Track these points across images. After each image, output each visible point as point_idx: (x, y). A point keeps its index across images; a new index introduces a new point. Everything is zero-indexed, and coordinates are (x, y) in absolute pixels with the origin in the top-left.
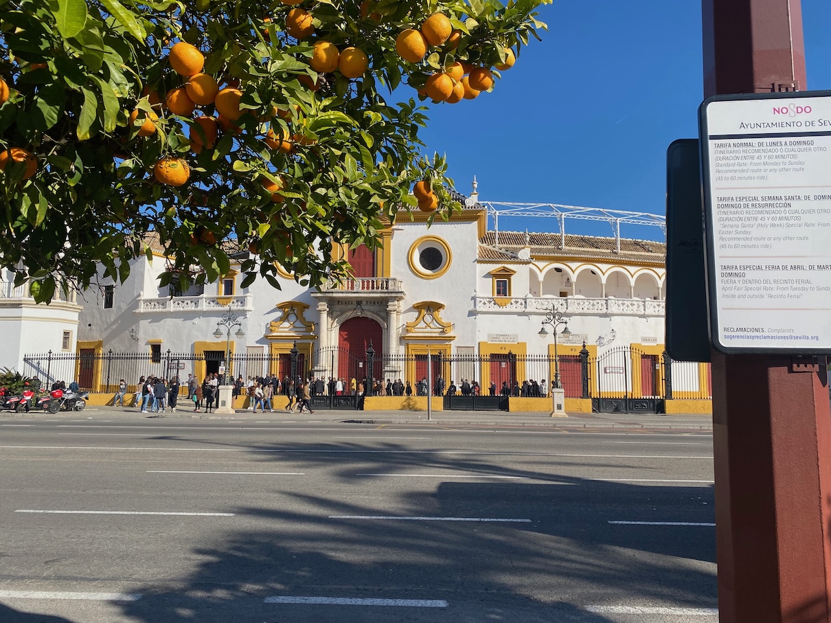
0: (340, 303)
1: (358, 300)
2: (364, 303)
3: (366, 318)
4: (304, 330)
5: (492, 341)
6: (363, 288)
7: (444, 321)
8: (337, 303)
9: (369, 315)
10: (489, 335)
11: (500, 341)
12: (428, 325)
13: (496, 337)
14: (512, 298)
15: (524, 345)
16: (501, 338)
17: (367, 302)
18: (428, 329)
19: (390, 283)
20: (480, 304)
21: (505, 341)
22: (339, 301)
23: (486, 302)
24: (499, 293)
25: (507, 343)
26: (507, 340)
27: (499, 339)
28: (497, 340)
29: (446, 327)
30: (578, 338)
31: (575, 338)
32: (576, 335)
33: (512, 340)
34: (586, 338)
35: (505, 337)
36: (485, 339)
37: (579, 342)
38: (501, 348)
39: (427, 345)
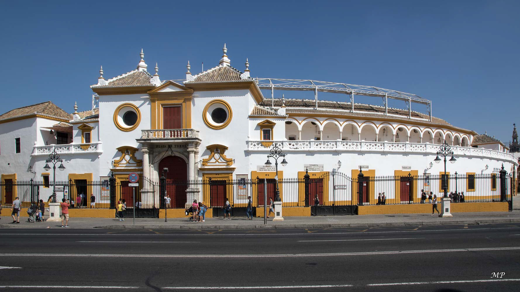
0: (158, 147)
1: (169, 144)
2: (173, 146)
3: (175, 157)
4: (136, 165)
5: (260, 170)
6: (171, 136)
7: (228, 157)
9: (177, 155)
10: (258, 167)
11: (265, 170)
12: (217, 161)
13: (262, 167)
14: (273, 142)
15: (280, 173)
17: (175, 145)
18: (217, 163)
20: (252, 146)
22: (158, 146)
23: (256, 144)
24: (265, 138)
25: (270, 171)
26: (270, 169)
27: (265, 169)
28: (263, 169)
29: (229, 161)
30: (317, 167)
31: (315, 167)
32: (316, 165)
33: (273, 169)
34: (323, 167)
35: (269, 167)
36: (255, 169)
37: (318, 169)
38: (266, 175)
39: (216, 174)
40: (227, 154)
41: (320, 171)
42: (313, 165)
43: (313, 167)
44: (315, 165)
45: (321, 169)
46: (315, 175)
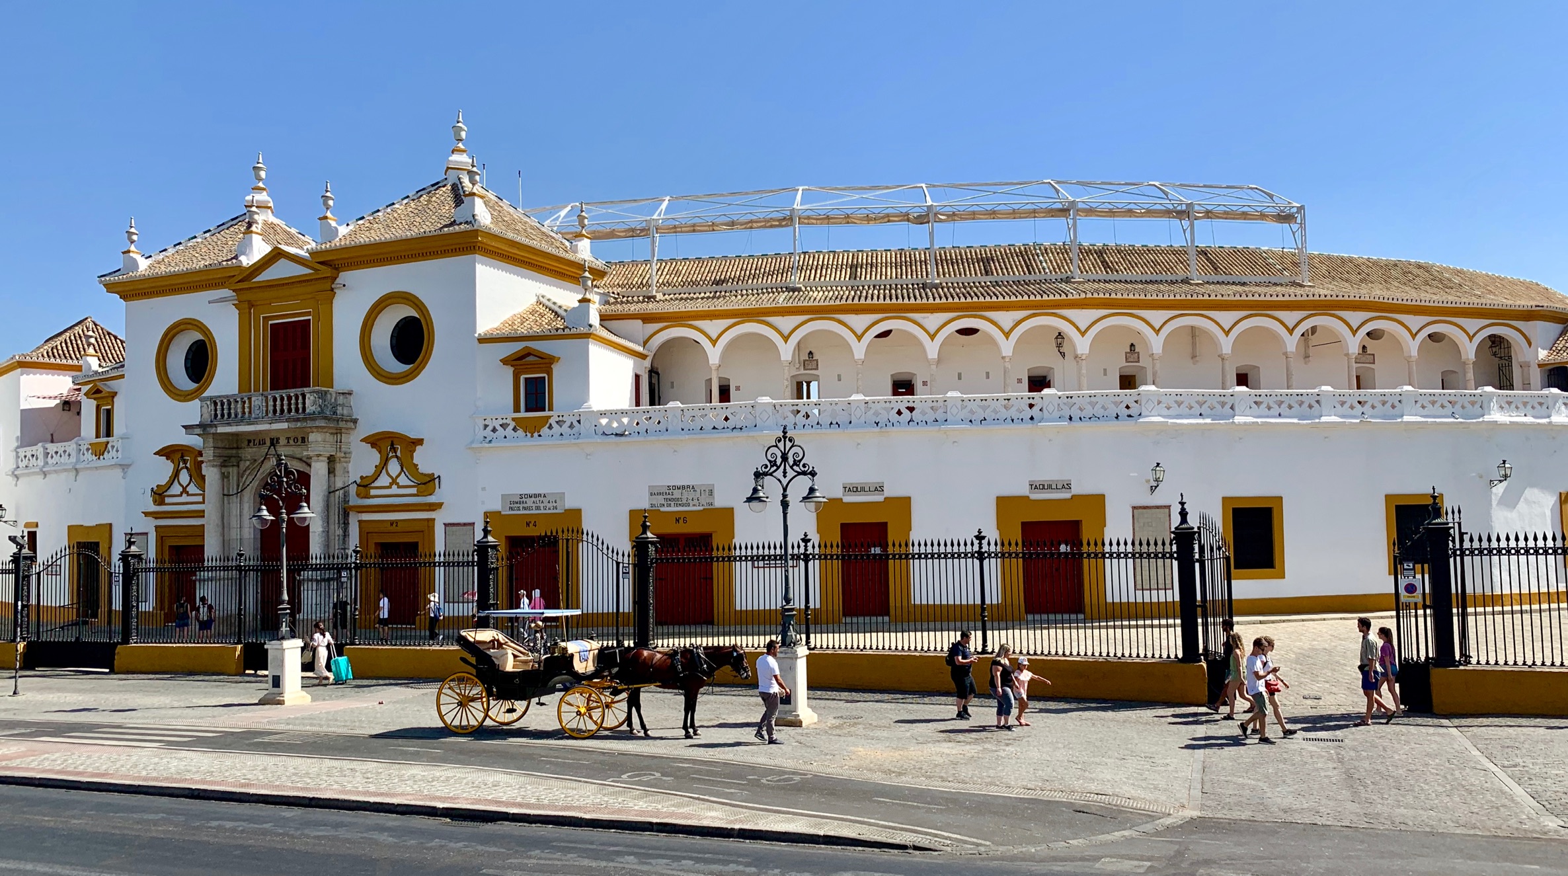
0: (252, 444)
1: (273, 434)
2: (283, 441)
5: (511, 509)
6: (267, 412)
7: (424, 468)
8: (246, 443)
9: (296, 465)
10: (505, 497)
11: (525, 508)
12: (394, 481)
13: (518, 499)
14: (553, 415)
16: (530, 501)
17: (288, 439)
18: (394, 490)
20: (485, 432)
21: (538, 508)
22: (251, 439)
23: (497, 426)
24: (527, 408)
25: (542, 511)
26: (542, 505)
27: (525, 505)
28: (521, 506)
29: (428, 483)
30: (691, 495)
31: (686, 495)
32: (688, 486)
33: (550, 505)
34: (711, 493)
35: (538, 499)
36: (496, 505)
37: (695, 502)
38: (528, 524)
39: (392, 523)
40: (424, 460)
41: (701, 508)
42: (679, 488)
43: (677, 494)
44: (684, 487)
45: (704, 500)
46: (685, 521)
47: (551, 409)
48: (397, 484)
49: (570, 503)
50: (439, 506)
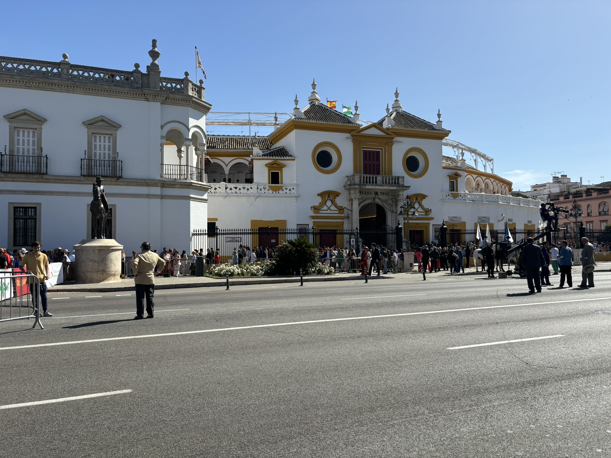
0: (362, 193)
1: (377, 191)
2: (379, 193)
5: (450, 221)
7: (426, 207)
11: (453, 221)
13: (452, 218)
14: (458, 193)
15: (464, 223)
16: (454, 218)
17: (382, 193)
19: (400, 180)
20: (445, 197)
21: (456, 221)
23: (447, 195)
24: (450, 190)
29: (428, 211)
33: (459, 220)
35: (456, 218)
37: (486, 221)
38: (455, 226)
39: (416, 224)
40: (425, 203)
43: (483, 219)
44: (485, 217)
47: (457, 191)
48: (418, 211)
49: (463, 220)
50: (433, 218)
